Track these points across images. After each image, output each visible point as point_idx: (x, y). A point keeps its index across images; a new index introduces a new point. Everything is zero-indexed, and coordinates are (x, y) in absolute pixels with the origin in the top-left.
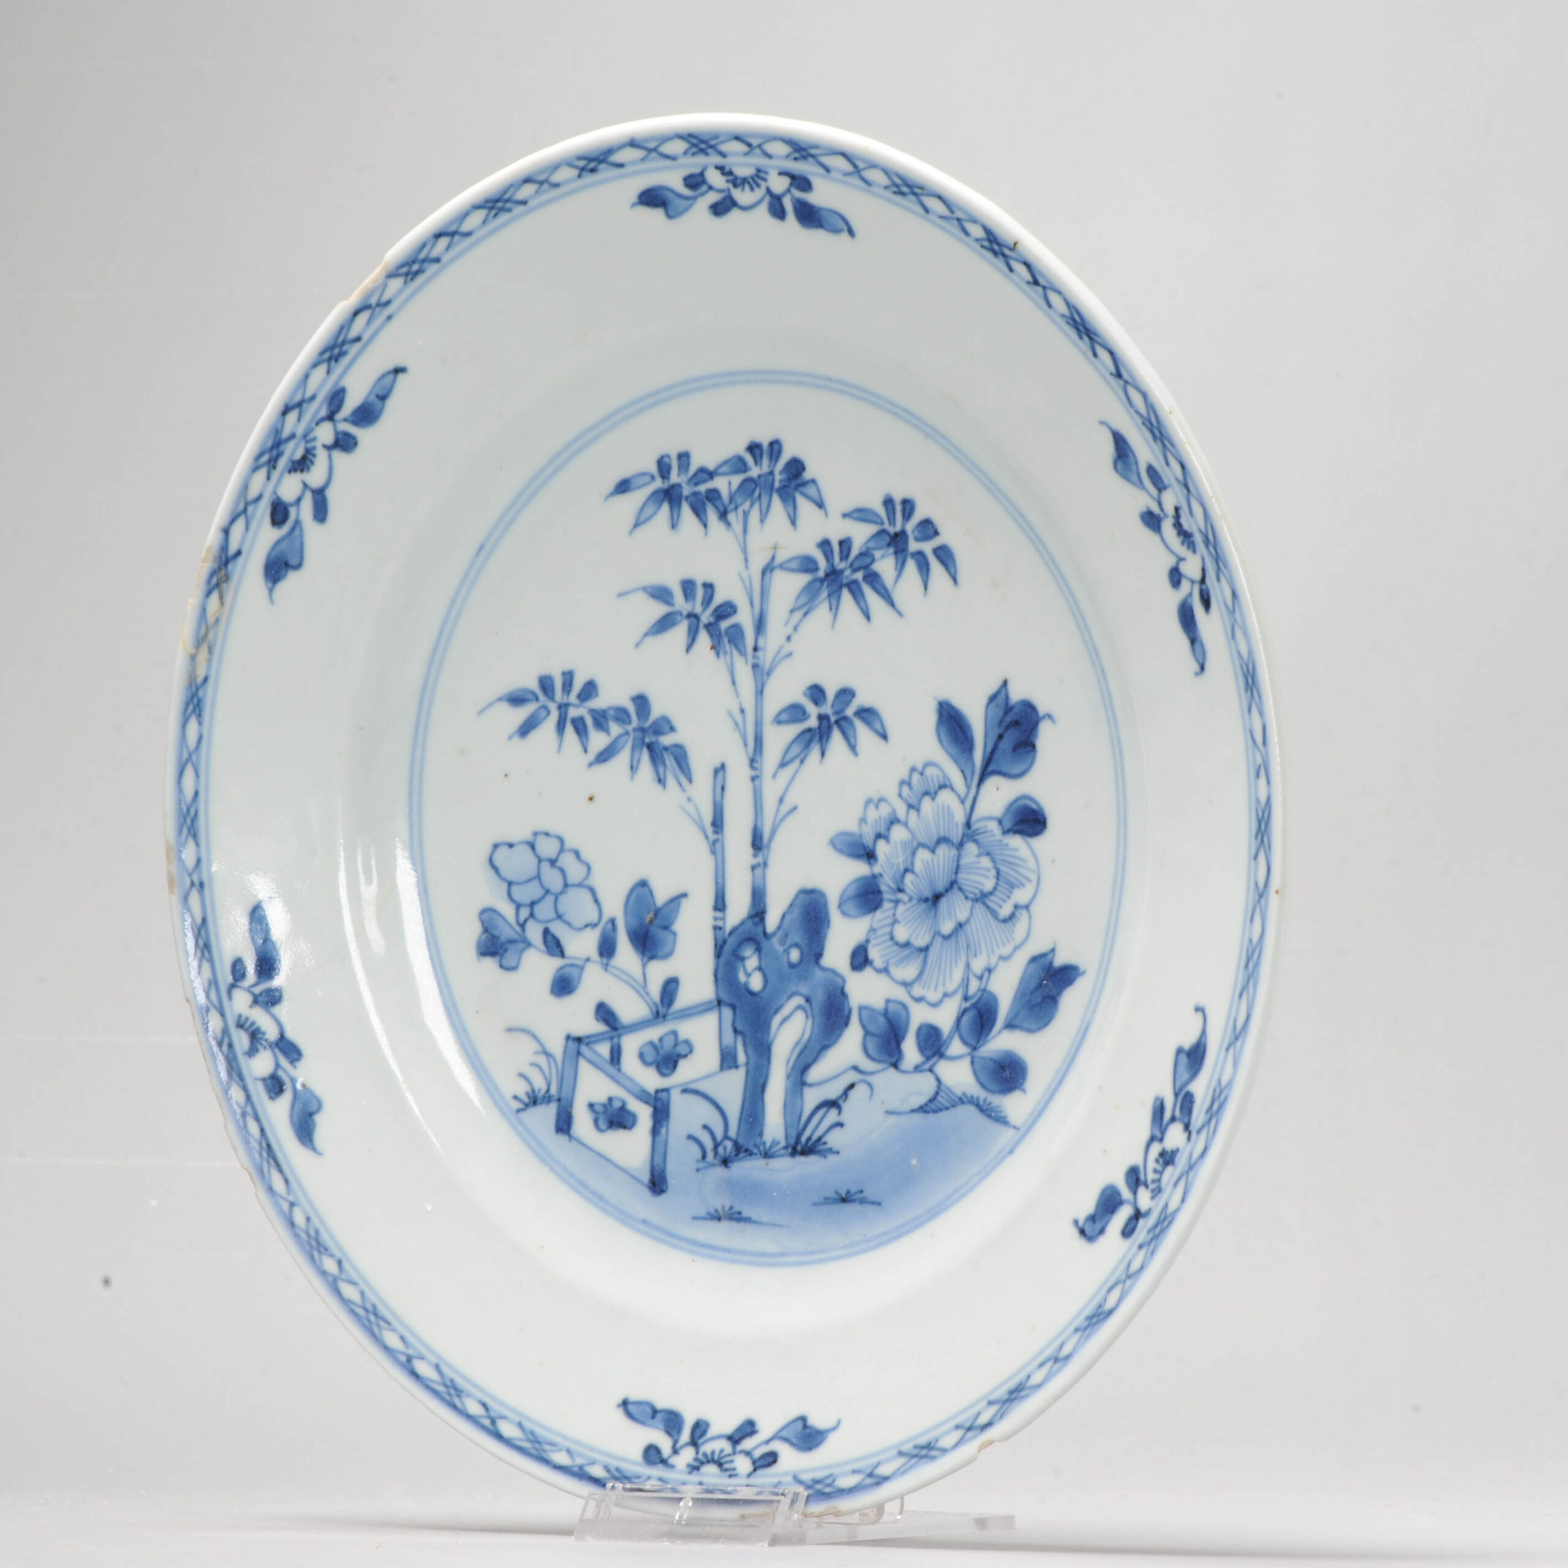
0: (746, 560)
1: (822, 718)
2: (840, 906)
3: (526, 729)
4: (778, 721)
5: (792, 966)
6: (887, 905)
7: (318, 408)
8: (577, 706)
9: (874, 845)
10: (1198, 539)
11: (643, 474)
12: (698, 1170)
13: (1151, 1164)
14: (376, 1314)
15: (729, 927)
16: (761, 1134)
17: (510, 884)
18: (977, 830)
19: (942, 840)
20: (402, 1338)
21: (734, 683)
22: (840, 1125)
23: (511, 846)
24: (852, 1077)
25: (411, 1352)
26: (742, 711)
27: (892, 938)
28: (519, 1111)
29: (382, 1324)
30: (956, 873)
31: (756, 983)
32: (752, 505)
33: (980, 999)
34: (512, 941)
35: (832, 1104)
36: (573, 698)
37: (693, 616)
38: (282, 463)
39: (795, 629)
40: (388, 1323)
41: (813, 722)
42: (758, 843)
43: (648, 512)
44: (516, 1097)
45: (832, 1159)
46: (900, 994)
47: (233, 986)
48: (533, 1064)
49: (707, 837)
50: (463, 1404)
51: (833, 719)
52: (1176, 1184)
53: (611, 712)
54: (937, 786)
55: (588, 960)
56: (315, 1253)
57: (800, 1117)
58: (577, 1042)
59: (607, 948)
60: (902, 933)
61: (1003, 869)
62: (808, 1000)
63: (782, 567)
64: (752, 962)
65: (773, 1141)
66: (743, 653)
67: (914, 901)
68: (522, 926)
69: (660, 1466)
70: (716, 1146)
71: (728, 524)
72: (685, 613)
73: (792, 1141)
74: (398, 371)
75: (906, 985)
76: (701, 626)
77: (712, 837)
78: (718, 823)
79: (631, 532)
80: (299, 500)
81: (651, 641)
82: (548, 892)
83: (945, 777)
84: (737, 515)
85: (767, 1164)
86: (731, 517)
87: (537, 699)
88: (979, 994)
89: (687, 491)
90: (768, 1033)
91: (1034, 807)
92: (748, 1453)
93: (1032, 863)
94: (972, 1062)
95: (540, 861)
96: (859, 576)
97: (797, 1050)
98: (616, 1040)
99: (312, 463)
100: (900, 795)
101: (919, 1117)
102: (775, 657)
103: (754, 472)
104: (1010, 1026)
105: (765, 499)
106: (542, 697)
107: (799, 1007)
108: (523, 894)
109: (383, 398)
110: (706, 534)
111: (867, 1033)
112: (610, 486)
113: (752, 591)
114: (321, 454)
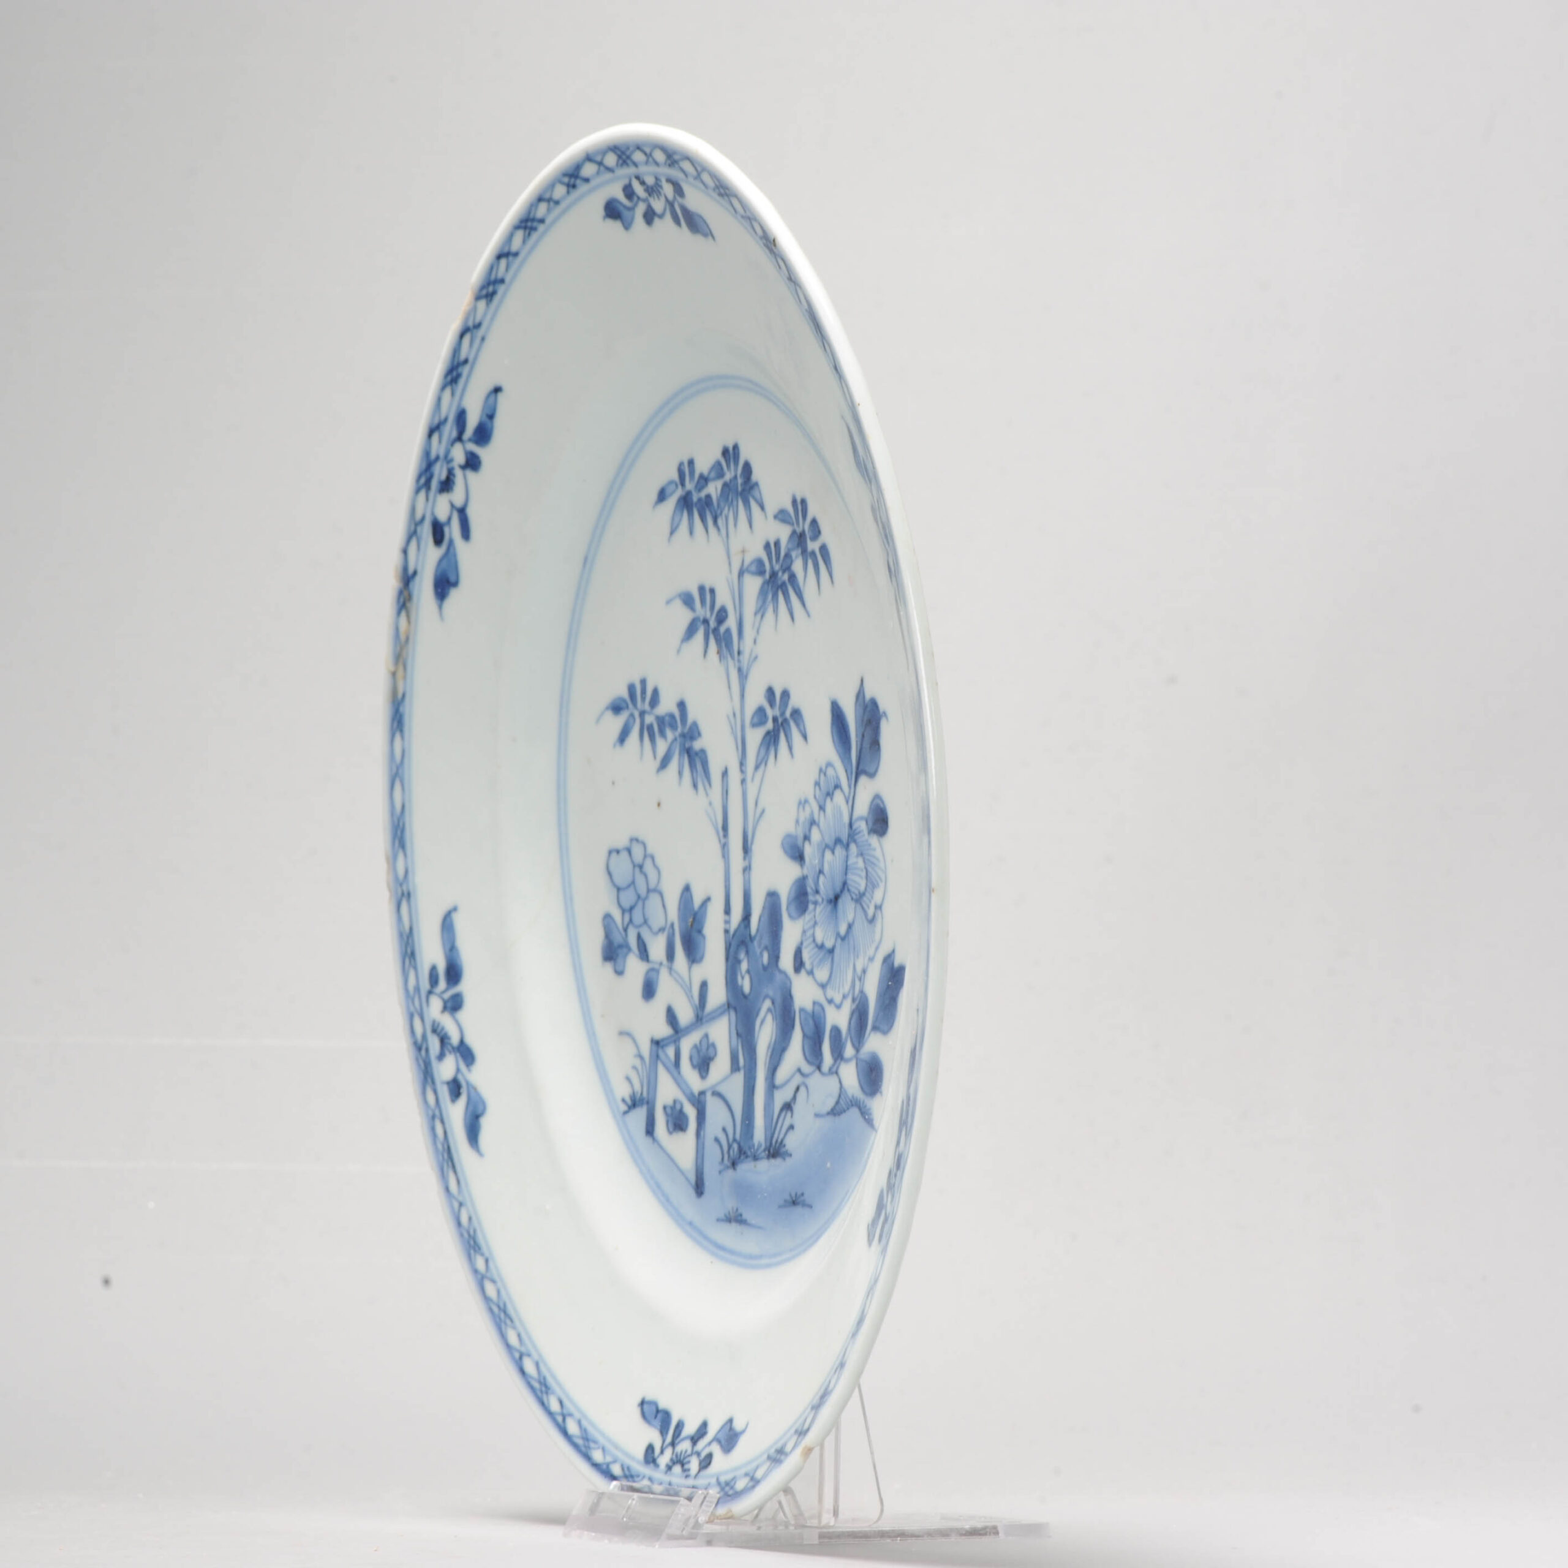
0: (730, 564)
1: (775, 720)
2: (787, 908)
3: (623, 737)
4: (754, 725)
5: (765, 968)
6: (811, 907)
7: (449, 430)
8: (649, 713)
9: (803, 846)
11: (671, 482)
12: (720, 1172)
14: (505, 1312)
15: (732, 931)
16: (752, 1137)
17: (619, 889)
18: (855, 830)
19: (838, 841)
20: (519, 1336)
21: (729, 687)
22: (791, 1127)
23: (618, 852)
24: (798, 1079)
25: (523, 1349)
26: (734, 715)
27: (814, 940)
28: (625, 1113)
29: (508, 1322)
30: (846, 874)
31: (747, 986)
32: (729, 510)
33: (860, 1001)
34: (620, 946)
35: (788, 1107)
36: (647, 707)
37: (706, 622)
38: (434, 484)
39: (758, 632)
40: (512, 1321)
41: (770, 725)
42: (746, 846)
43: (677, 519)
44: (623, 1100)
45: (788, 1160)
46: (818, 995)
47: (430, 992)
48: (634, 1068)
49: (720, 841)
50: (548, 1400)
51: (780, 720)
52: (898, 1189)
53: (667, 718)
54: (833, 785)
55: (661, 964)
56: (472, 1252)
57: (772, 1120)
58: (657, 1043)
59: (670, 955)
60: (820, 936)
61: (870, 869)
62: (773, 1003)
63: (748, 571)
64: (744, 966)
65: (759, 1142)
66: (733, 658)
67: (825, 902)
68: (626, 930)
69: (652, 1465)
70: (730, 1147)
71: (718, 529)
72: (702, 618)
73: (768, 1144)
74: (497, 390)
75: (823, 986)
76: (711, 631)
77: (723, 841)
78: (725, 828)
79: (669, 540)
80: (449, 519)
81: (685, 645)
82: (639, 897)
83: (838, 778)
84: (722, 519)
85: (755, 1166)
86: (720, 522)
87: (627, 707)
88: (860, 995)
89: (695, 499)
90: (754, 1037)
91: (882, 806)
92: (698, 1454)
93: (882, 865)
94: (857, 1064)
95: (634, 866)
96: (786, 577)
97: (770, 1051)
98: (677, 1043)
99: (454, 483)
100: (815, 797)
101: (830, 1118)
102: (749, 661)
103: (728, 476)
104: (875, 1028)
105: (735, 503)
106: (631, 706)
107: (769, 1010)
108: (628, 898)
109: (491, 417)
110: (708, 540)
111: (805, 1036)
112: (654, 496)
113: (734, 592)
114: (459, 474)
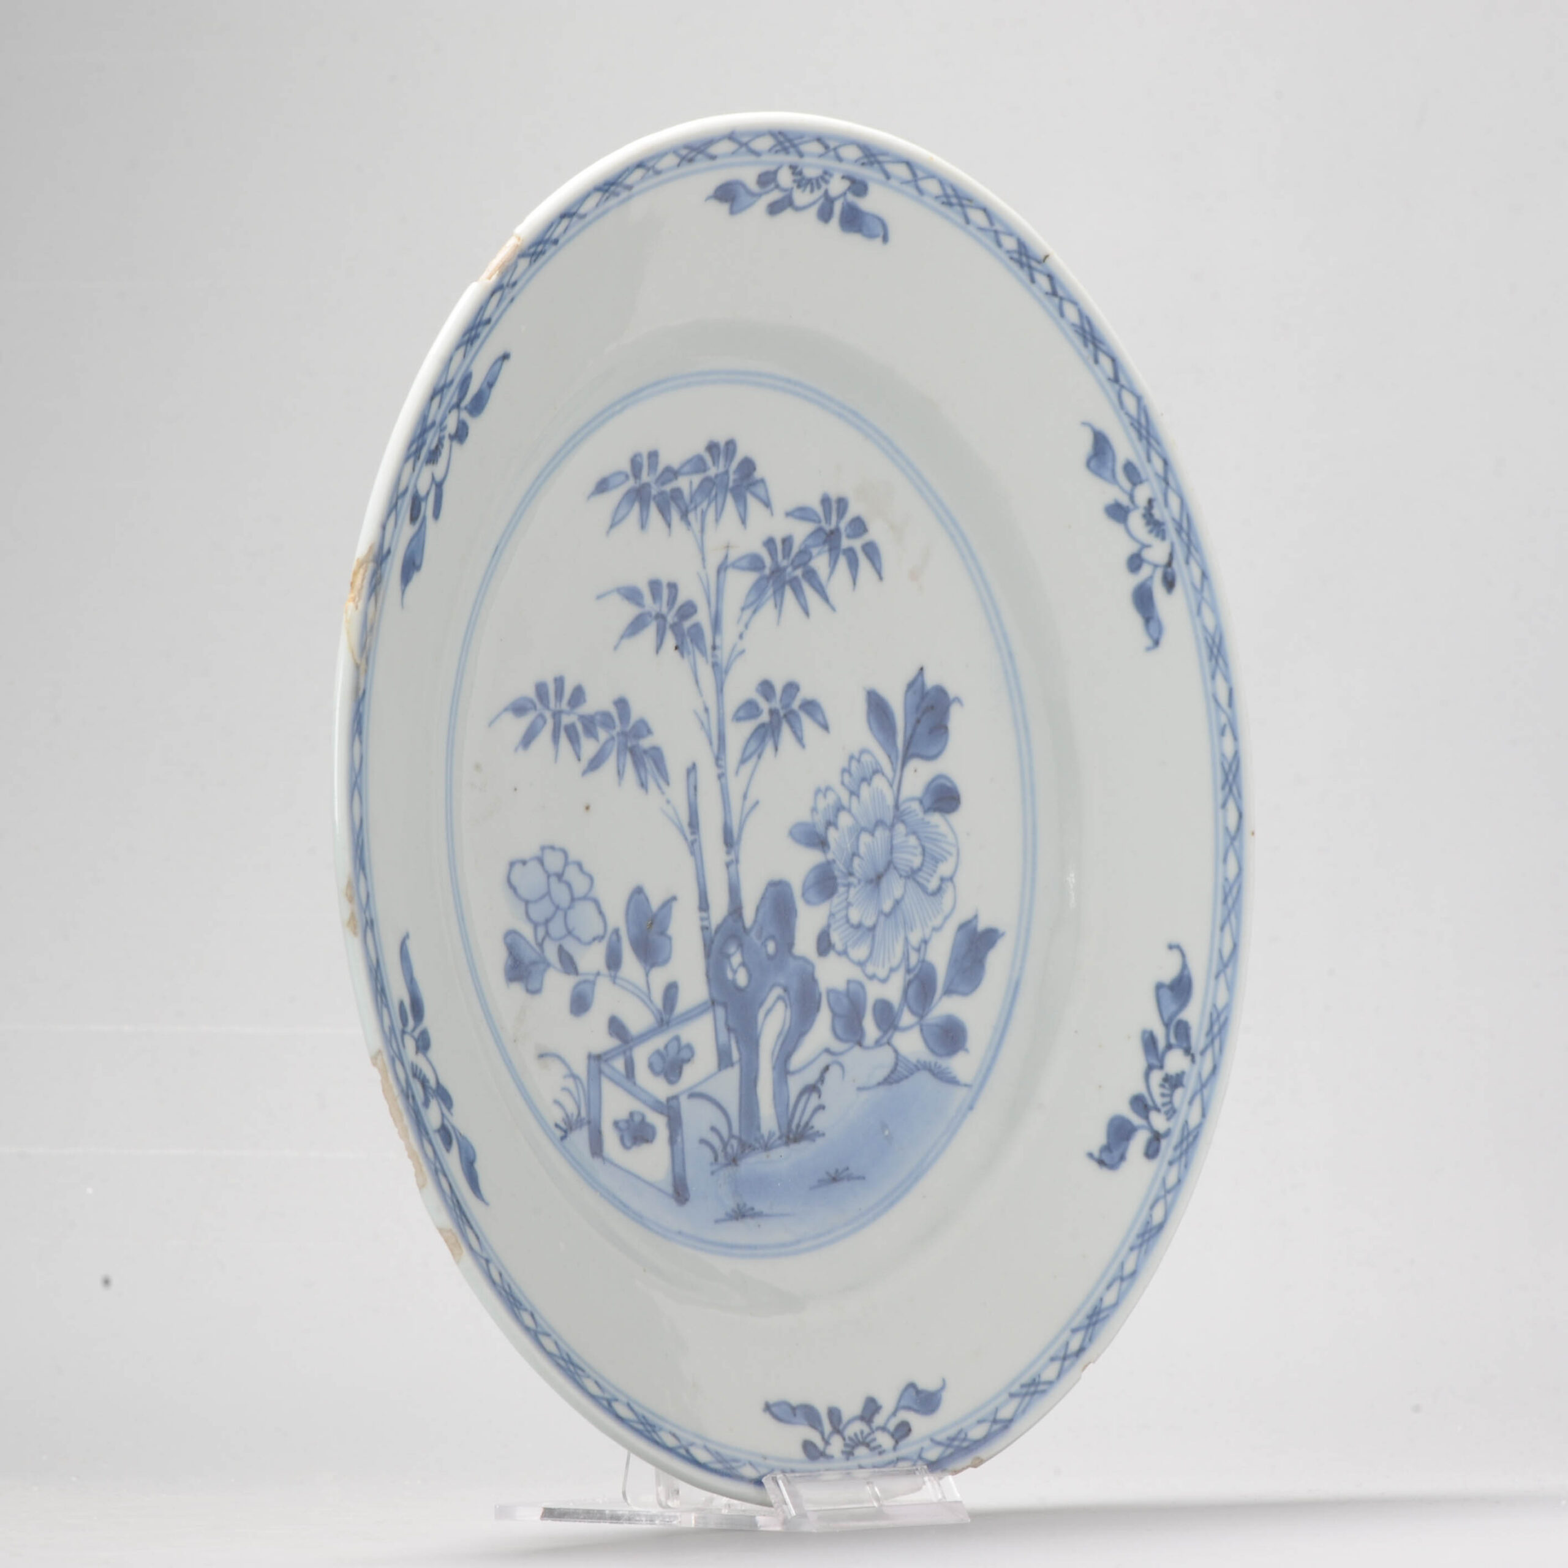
0: (703, 559)
1: (773, 712)
2: (803, 895)
3: (528, 739)
4: (737, 718)
5: (770, 958)
6: (841, 890)
7: (451, 395)
8: (568, 713)
9: (826, 833)
10: (1170, 528)
11: (619, 473)
12: (713, 1173)
13: (1156, 1090)
15: (713, 927)
16: (759, 1128)
17: (527, 903)
18: (904, 810)
19: (879, 823)
20: (597, 1383)
21: (697, 682)
22: (822, 1107)
23: (524, 863)
24: (826, 1059)
25: (607, 1396)
26: (706, 710)
27: (848, 921)
28: (563, 1138)
29: (580, 1372)
30: (891, 853)
31: (742, 979)
32: (709, 505)
33: (921, 969)
34: (534, 963)
35: (812, 1089)
36: (564, 705)
37: (660, 617)
38: (424, 453)
39: (746, 626)
40: (583, 1371)
41: (765, 718)
42: (730, 840)
43: (622, 512)
44: (557, 1126)
45: (820, 1141)
46: (856, 973)
47: (403, 1032)
48: (565, 1089)
49: (686, 839)
51: (782, 713)
52: (1191, 1103)
53: (598, 718)
54: (871, 771)
55: (598, 974)
56: (516, 1309)
57: (788, 1105)
58: (597, 1060)
59: (614, 961)
60: (855, 916)
61: (928, 845)
62: (786, 990)
63: (734, 565)
64: (736, 960)
65: (770, 1133)
66: (703, 653)
67: (862, 884)
68: (541, 945)
69: (822, 1459)
70: (725, 1145)
71: (689, 524)
72: (654, 614)
73: (785, 1130)
74: (505, 357)
75: (861, 964)
76: (668, 626)
77: (690, 838)
78: (694, 824)
79: (608, 533)
80: (428, 493)
81: (626, 643)
82: (557, 908)
83: (877, 763)
84: (696, 514)
85: (768, 1156)
86: (691, 516)
87: (535, 708)
88: (919, 966)
89: (654, 491)
90: (756, 1028)
91: (949, 784)
92: (883, 1429)
93: (950, 838)
94: (922, 1030)
95: (549, 876)
96: (799, 573)
97: (780, 1042)
98: (628, 1053)
99: (440, 453)
100: (843, 783)
101: (883, 1091)
102: (730, 656)
103: (712, 472)
104: (948, 991)
105: (720, 499)
106: (539, 706)
107: (779, 998)
108: (540, 911)
109: (491, 385)
110: (670, 534)
111: (835, 1015)
112: (591, 486)
113: (709, 590)
114: (446, 442)
